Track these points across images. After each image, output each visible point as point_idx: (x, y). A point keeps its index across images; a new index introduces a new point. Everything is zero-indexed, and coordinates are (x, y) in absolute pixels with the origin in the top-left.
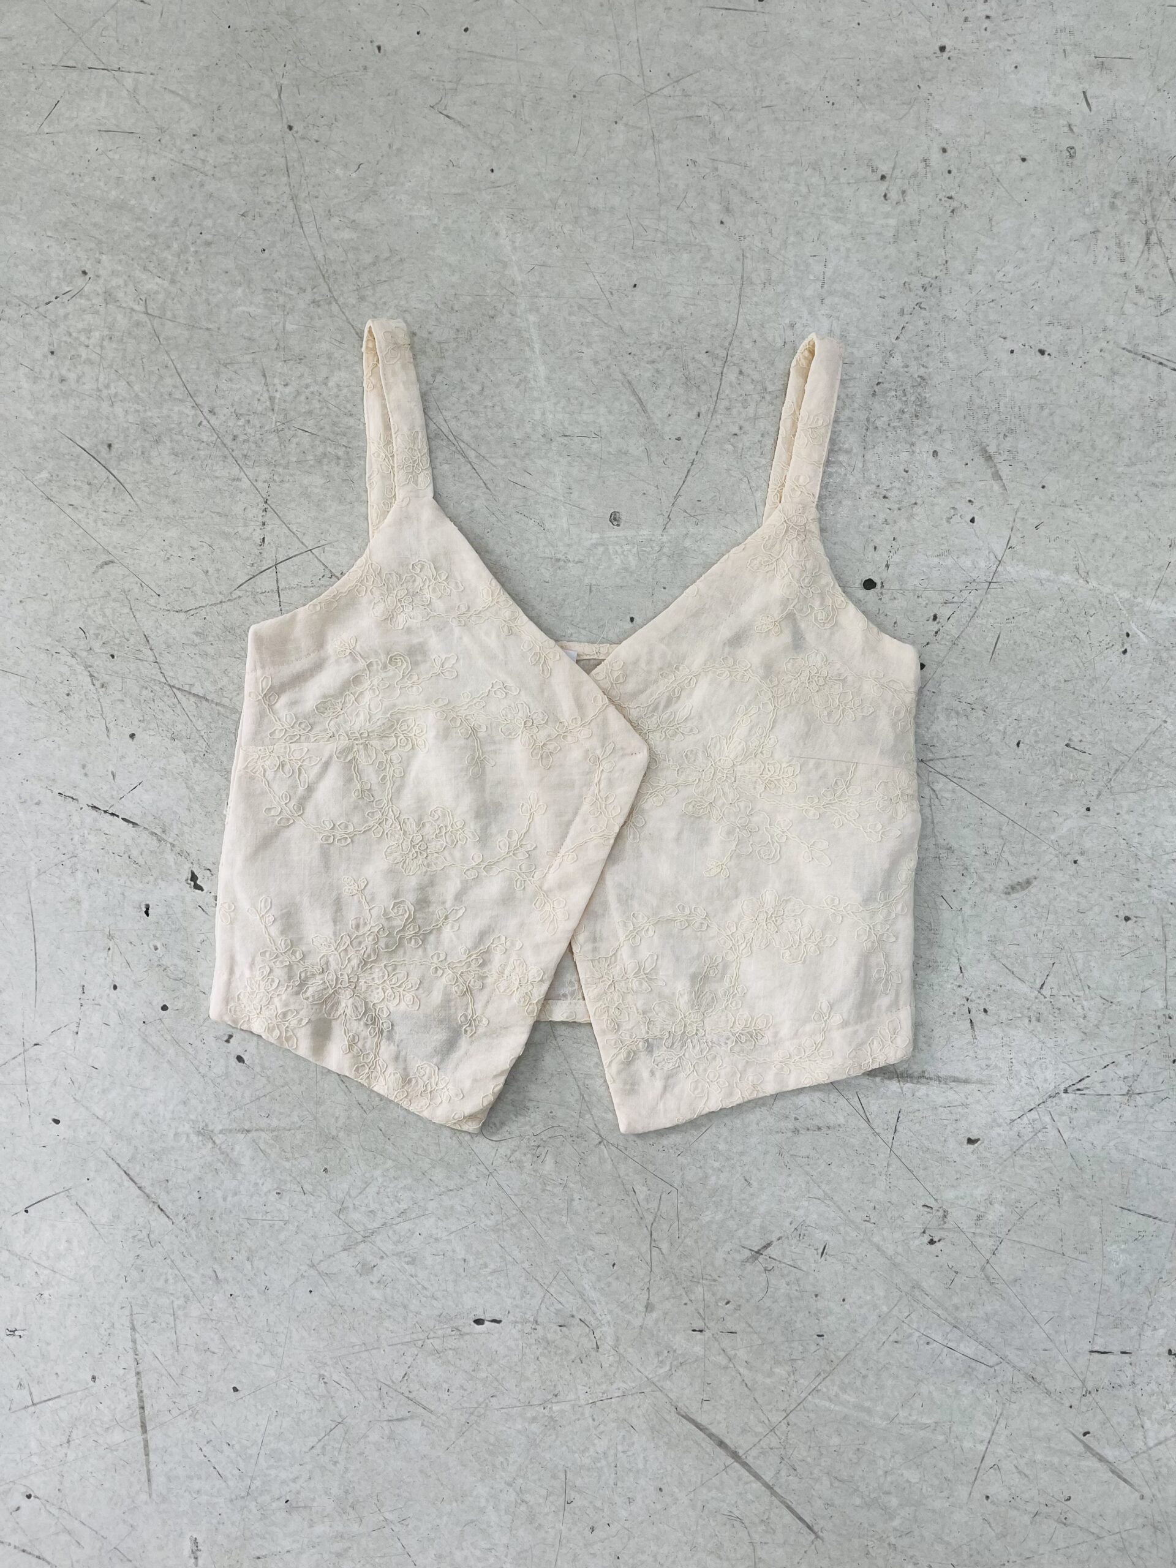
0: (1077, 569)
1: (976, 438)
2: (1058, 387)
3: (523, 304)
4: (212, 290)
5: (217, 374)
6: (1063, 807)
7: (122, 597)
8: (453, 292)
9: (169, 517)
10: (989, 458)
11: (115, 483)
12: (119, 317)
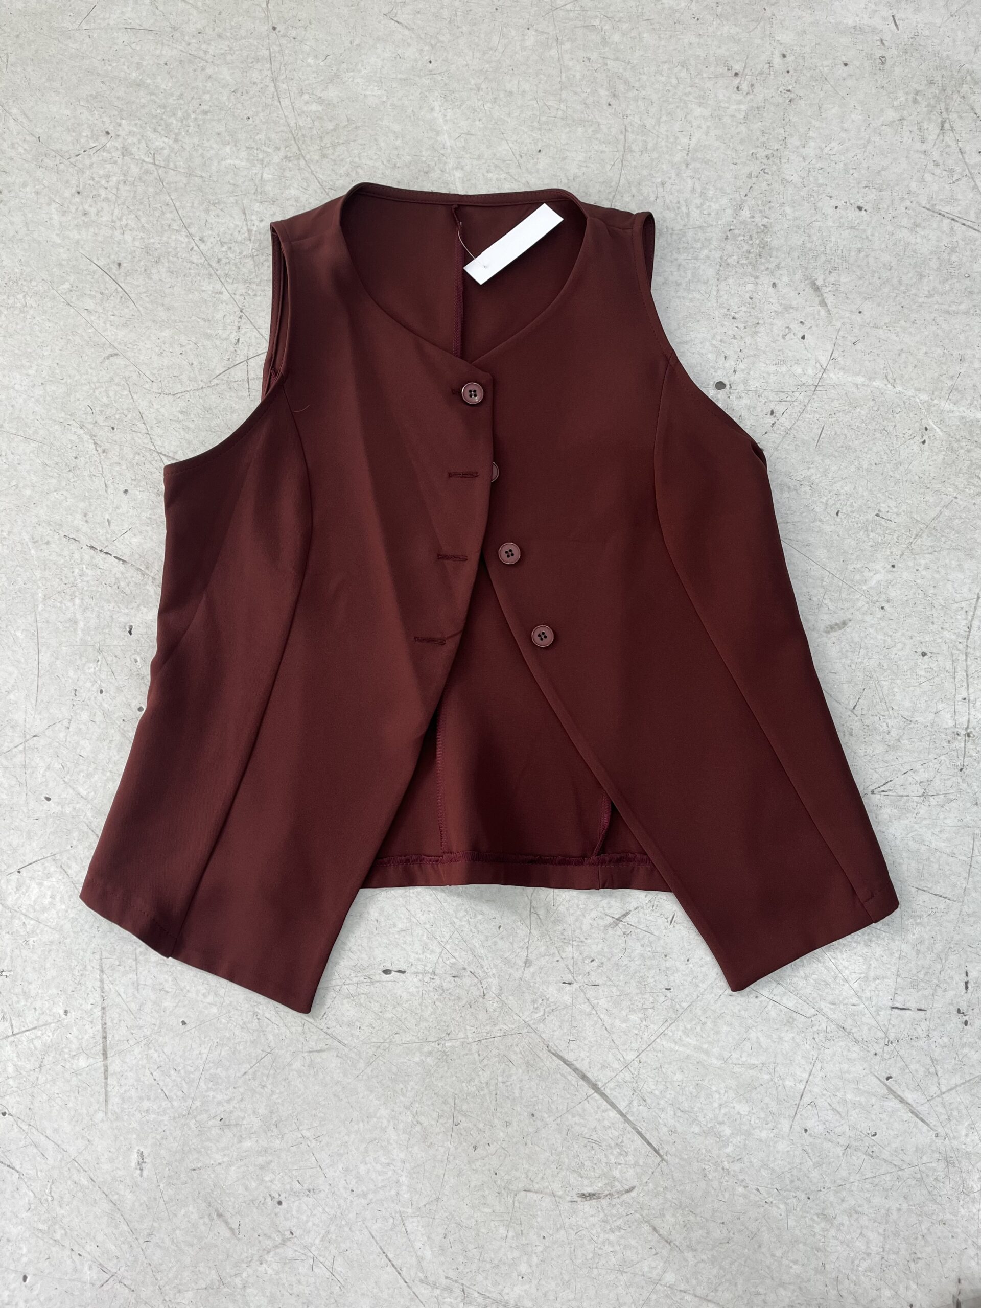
0: (886, 377)
1: (807, 273)
2: (873, 235)
3: (451, 163)
4: (207, 147)
5: (207, 211)
6: (873, 564)
7: (122, 382)
8: (396, 152)
9: (163, 321)
10: (817, 289)
11: (122, 293)
12: (132, 166)
